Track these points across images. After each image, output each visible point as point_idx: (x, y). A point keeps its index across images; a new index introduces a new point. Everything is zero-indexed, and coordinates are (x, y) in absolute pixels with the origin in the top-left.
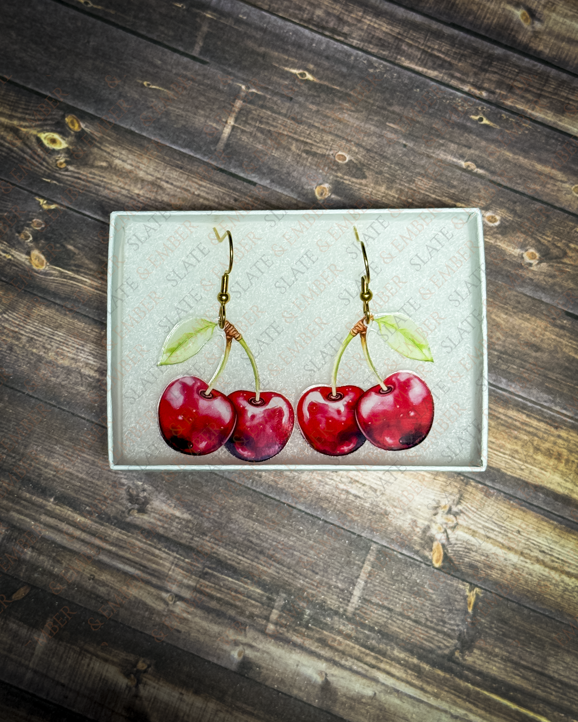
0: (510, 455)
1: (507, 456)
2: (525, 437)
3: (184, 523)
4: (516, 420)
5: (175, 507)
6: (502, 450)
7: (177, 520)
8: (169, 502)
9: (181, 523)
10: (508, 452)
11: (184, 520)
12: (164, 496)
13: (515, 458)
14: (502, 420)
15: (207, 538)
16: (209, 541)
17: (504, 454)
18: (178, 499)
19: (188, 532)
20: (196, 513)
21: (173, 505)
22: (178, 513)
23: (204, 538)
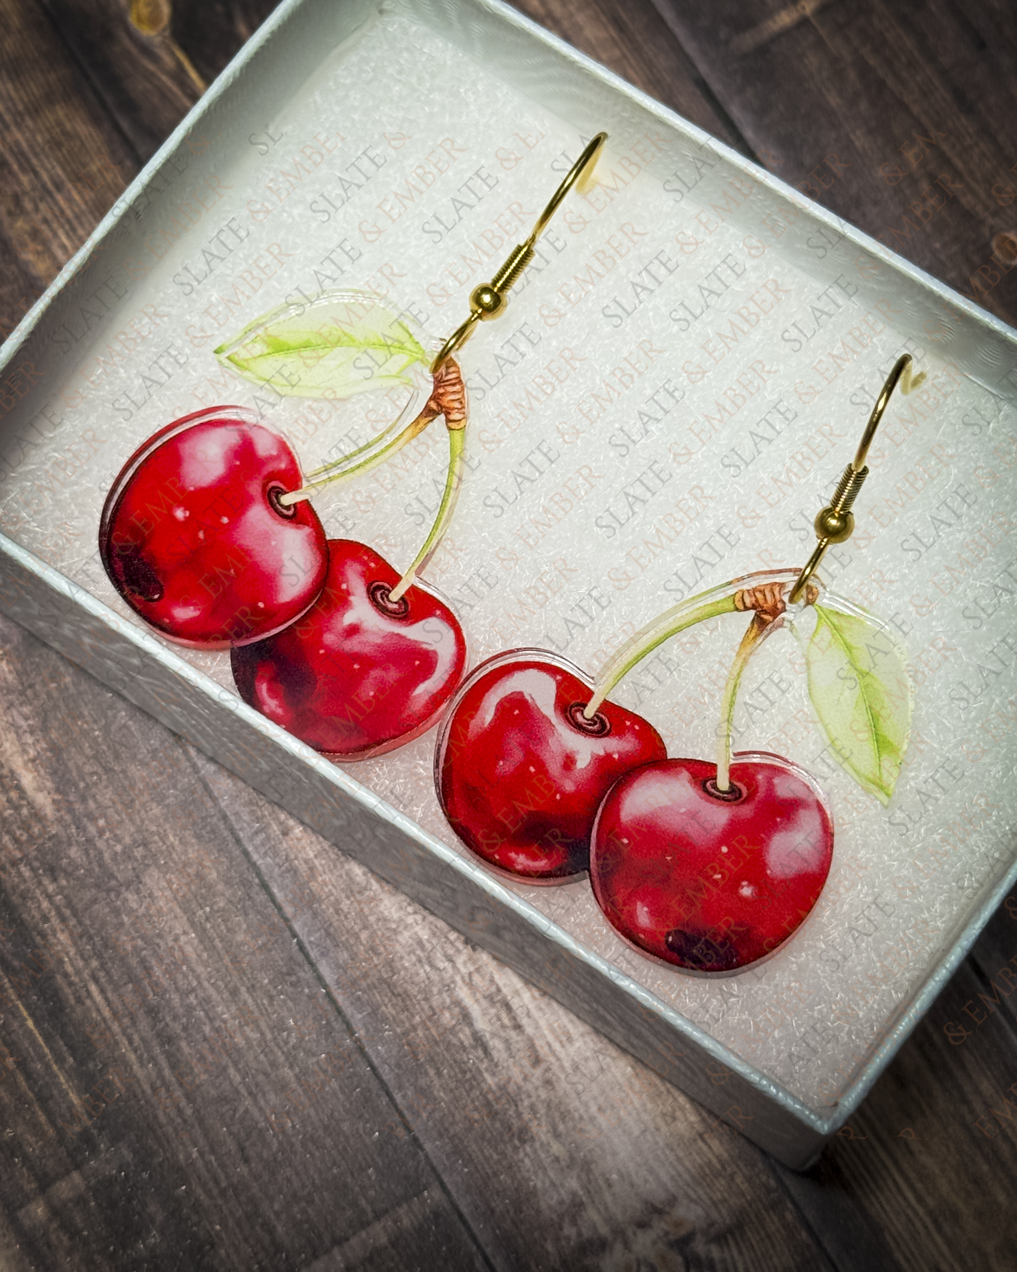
0: (930, 1213)
1: (921, 1211)
2: (1001, 1198)
3: (25, 811)
4: (1006, 1138)
5: (33, 760)
6: (919, 1186)
7: (14, 795)
8: (29, 739)
9: (17, 808)
10: (931, 1202)
11: (31, 805)
12: (26, 718)
13: (939, 1229)
14: (972, 1111)
15: (51, 888)
16: (49, 897)
17: (920, 1200)
18: (54, 748)
19: (16, 840)
20: (71, 811)
21: (32, 753)
22: (28, 780)
23: (46, 881)
